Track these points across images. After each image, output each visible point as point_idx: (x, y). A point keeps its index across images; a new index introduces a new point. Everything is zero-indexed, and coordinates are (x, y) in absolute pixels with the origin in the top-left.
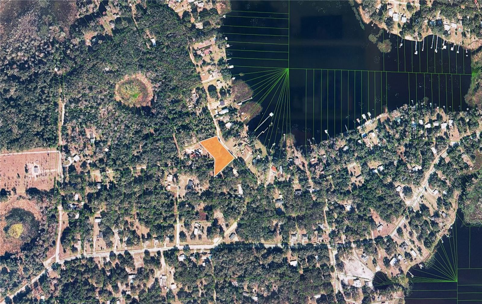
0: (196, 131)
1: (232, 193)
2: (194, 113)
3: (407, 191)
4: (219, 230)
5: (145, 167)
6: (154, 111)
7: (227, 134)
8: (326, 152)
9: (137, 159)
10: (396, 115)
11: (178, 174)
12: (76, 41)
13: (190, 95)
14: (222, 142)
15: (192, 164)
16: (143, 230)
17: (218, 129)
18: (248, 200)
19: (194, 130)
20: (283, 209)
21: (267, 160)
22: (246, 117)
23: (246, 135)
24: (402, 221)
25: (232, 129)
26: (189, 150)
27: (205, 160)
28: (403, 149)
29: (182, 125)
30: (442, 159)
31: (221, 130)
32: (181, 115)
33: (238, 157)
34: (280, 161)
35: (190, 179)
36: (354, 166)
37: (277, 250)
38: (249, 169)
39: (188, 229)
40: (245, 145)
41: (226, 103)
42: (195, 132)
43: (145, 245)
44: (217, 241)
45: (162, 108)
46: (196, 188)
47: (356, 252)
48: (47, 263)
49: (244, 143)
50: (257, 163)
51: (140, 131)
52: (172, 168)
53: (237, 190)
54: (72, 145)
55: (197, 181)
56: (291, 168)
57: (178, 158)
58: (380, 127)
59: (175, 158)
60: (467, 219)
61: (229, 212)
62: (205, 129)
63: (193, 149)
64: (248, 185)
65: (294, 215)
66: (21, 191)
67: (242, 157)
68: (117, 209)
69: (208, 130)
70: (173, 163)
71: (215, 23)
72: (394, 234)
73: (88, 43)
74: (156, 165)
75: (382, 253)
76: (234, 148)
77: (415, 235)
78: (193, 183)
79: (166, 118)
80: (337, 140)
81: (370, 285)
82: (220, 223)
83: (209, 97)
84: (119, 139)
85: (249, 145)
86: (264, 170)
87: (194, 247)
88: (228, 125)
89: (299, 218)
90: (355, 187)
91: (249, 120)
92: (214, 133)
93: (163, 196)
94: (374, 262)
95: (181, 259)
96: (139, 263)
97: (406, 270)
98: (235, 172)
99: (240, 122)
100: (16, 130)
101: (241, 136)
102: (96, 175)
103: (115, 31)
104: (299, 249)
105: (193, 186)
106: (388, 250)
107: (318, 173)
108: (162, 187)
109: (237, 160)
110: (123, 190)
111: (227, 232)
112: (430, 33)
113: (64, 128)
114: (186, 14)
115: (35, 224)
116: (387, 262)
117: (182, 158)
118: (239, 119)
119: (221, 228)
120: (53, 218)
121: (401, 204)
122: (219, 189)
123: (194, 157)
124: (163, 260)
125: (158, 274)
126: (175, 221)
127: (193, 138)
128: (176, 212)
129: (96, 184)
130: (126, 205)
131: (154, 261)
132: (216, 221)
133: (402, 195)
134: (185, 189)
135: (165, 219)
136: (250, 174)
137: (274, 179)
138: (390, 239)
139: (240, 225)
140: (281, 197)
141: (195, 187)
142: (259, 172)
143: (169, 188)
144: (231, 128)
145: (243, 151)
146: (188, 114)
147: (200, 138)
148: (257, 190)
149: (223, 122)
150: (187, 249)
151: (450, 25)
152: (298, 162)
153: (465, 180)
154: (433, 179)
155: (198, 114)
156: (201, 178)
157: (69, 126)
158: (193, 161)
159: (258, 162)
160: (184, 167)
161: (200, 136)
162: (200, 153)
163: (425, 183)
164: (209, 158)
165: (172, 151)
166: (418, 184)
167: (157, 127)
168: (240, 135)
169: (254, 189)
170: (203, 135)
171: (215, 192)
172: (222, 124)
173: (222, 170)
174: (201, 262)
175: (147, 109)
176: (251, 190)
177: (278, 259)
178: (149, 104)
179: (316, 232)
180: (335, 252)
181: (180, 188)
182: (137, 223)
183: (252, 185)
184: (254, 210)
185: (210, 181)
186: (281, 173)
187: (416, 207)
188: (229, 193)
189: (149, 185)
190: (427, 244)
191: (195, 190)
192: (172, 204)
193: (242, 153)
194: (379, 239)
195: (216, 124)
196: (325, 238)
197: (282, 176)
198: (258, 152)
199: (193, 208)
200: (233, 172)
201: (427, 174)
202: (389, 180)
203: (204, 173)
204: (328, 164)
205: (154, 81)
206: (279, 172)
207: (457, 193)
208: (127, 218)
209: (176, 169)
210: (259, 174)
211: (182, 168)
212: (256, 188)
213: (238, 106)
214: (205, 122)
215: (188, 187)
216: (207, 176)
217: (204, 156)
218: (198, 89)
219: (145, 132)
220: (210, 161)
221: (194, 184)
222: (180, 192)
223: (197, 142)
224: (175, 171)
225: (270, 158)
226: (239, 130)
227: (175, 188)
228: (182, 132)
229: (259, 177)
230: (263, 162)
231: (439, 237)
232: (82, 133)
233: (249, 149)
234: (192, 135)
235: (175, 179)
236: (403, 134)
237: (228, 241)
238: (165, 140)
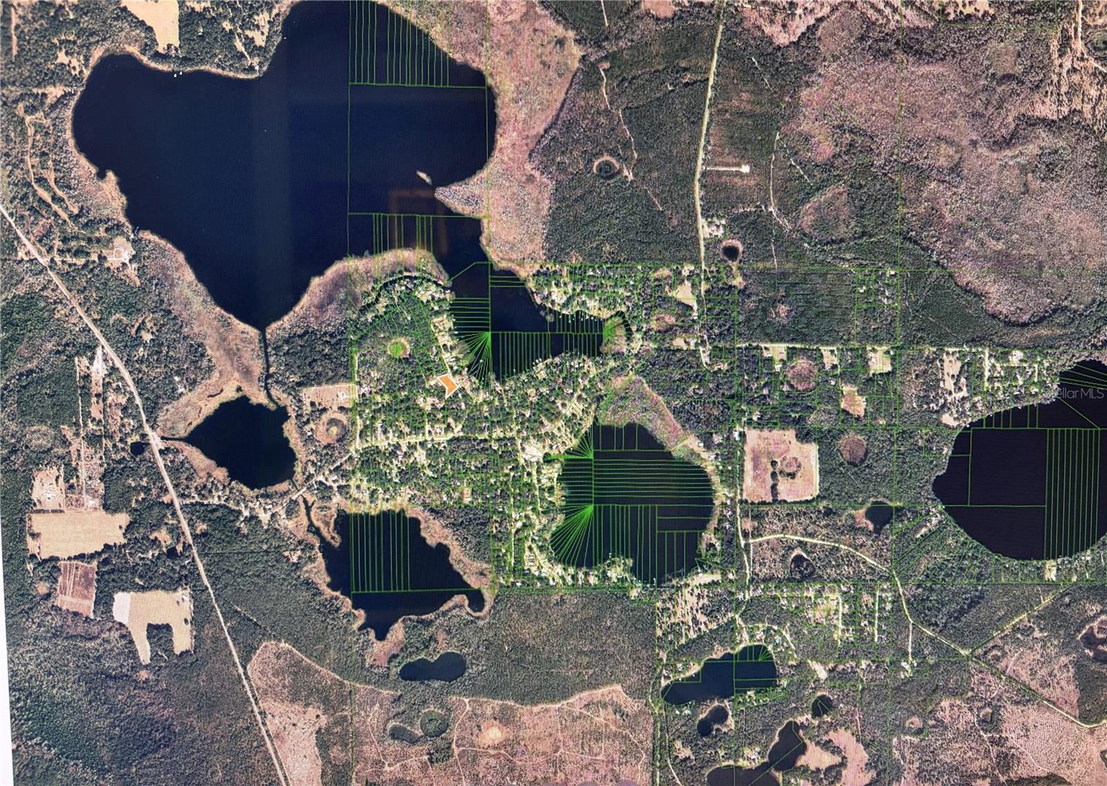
0: (436, 371)
1: (458, 408)
2: (434, 361)
3: (564, 405)
4: (451, 429)
5: (406, 393)
6: (411, 360)
8: (515, 383)
10: (557, 360)
11: (426, 397)
12: (362, 319)
13: (432, 350)
14: (451, 378)
15: (434, 391)
17: (449, 370)
18: (468, 412)
19: (434, 371)
20: (489, 417)
21: (479, 388)
23: (466, 374)
24: (560, 423)
25: (457, 370)
26: (432, 383)
27: (442, 389)
28: (561, 380)
29: (427, 368)
30: (585, 386)
31: (451, 371)
32: (427, 362)
34: (487, 389)
35: (433, 400)
36: (531, 391)
37: (485, 440)
38: (468, 394)
39: (433, 429)
41: (454, 354)
43: (408, 439)
44: (450, 436)
45: (415, 358)
46: (437, 406)
47: (532, 440)
48: (352, 449)
49: (465, 378)
51: (403, 372)
52: (422, 394)
53: (461, 406)
54: (363, 382)
55: (437, 401)
56: (493, 392)
57: (426, 388)
58: (547, 366)
59: (424, 388)
60: (600, 421)
62: (441, 370)
63: (434, 382)
64: (468, 403)
65: (495, 420)
66: (335, 408)
67: (464, 387)
68: (391, 418)
69: (443, 371)
70: (423, 391)
71: (446, 307)
72: (556, 431)
73: (370, 320)
74: (413, 392)
75: (548, 442)
76: (459, 381)
77: (568, 430)
78: (435, 402)
79: (418, 364)
80: (521, 376)
81: (542, 461)
82: (451, 425)
83: (443, 351)
84: (391, 377)
85: (468, 380)
86: (477, 394)
87: (437, 439)
88: (455, 368)
89: (498, 422)
90: (531, 402)
92: (446, 373)
93: (418, 410)
94: (544, 447)
95: (429, 446)
96: (404, 449)
97: (562, 451)
98: (460, 395)
99: (463, 366)
100: (330, 374)
102: (379, 398)
103: (385, 313)
104: (499, 440)
105: (435, 404)
106: (552, 439)
107: (510, 395)
108: (417, 405)
109: (461, 388)
110: (395, 407)
112: (578, 309)
113: (358, 372)
114: (428, 301)
115: (344, 427)
116: (551, 447)
117: (428, 388)
118: (461, 364)
120: (354, 423)
121: (559, 413)
122: (451, 405)
123: (435, 387)
124: (418, 447)
125: (416, 454)
126: (425, 424)
127: (434, 376)
128: (426, 419)
129: (378, 403)
130: (396, 415)
131: (412, 447)
133: (560, 408)
134: (431, 406)
135: (419, 423)
136: (469, 397)
137: (483, 399)
138: (553, 434)
139: (463, 426)
140: (488, 410)
142: (474, 395)
143: (421, 406)
146: (431, 361)
149: (452, 366)
150: (433, 440)
151: (591, 304)
152: (497, 389)
153: (600, 398)
154: (580, 397)
155: (437, 361)
156: (439, 399)
157: (361, 370)
159: (473, 390)
162: (438, 384)
163: (575, 399)
165: (422, 384)
166: (570, 401)
167: (413, 370)
168: (462, 374)
170: (440, 374)
171: (448, 407)
173: (452, 394)
174: (441, 448)
176: (470, 406)
177: (487, 446)
178: (408, 356)
179: (509, 430)
180: (520, 441)
181: (427, 405)
183: (470, 403)
184: (472, 418)
185: (444, 401)
187: (569, 415)
188: (456, 408)
189: (410, 403)
190: (575, 436)
192: (423, 414)
193: (464, 384)
194: (547, 434)
195: (448, 367)
196: (514, 433)
197: (488, 397)
198: (473, 384)
199: (436, 417)
200: (458, 395)
201: (576, 395)
202: (553, 399)
203: (441, 396)
204: (516, 390)
205: (410, 342)
206: (486, 395)
207: (594, 407)
208: (397, 423)
211: (429, 393)
212: (473, 405)
213: (461, 356)
214: (441, 366)
215: (433, 405)
216: (443, 398)
217: (441, 386)
218: (436, 346)
219: (406, 373)
220: (444, 389)
223: (437, 378)
224: (424, 395)
225: (481, 387)
226: (462, 371)
227: (425, 405)
228: (428, 372)
229: (474, 398)
230: (476, 389)
231: (583, 431)
232: (369, 374)
233: (468, 382)
234: (433, 374)
235: (424, 400)
236: (561, 371)
237: (456, 435)
238: (418, 377)
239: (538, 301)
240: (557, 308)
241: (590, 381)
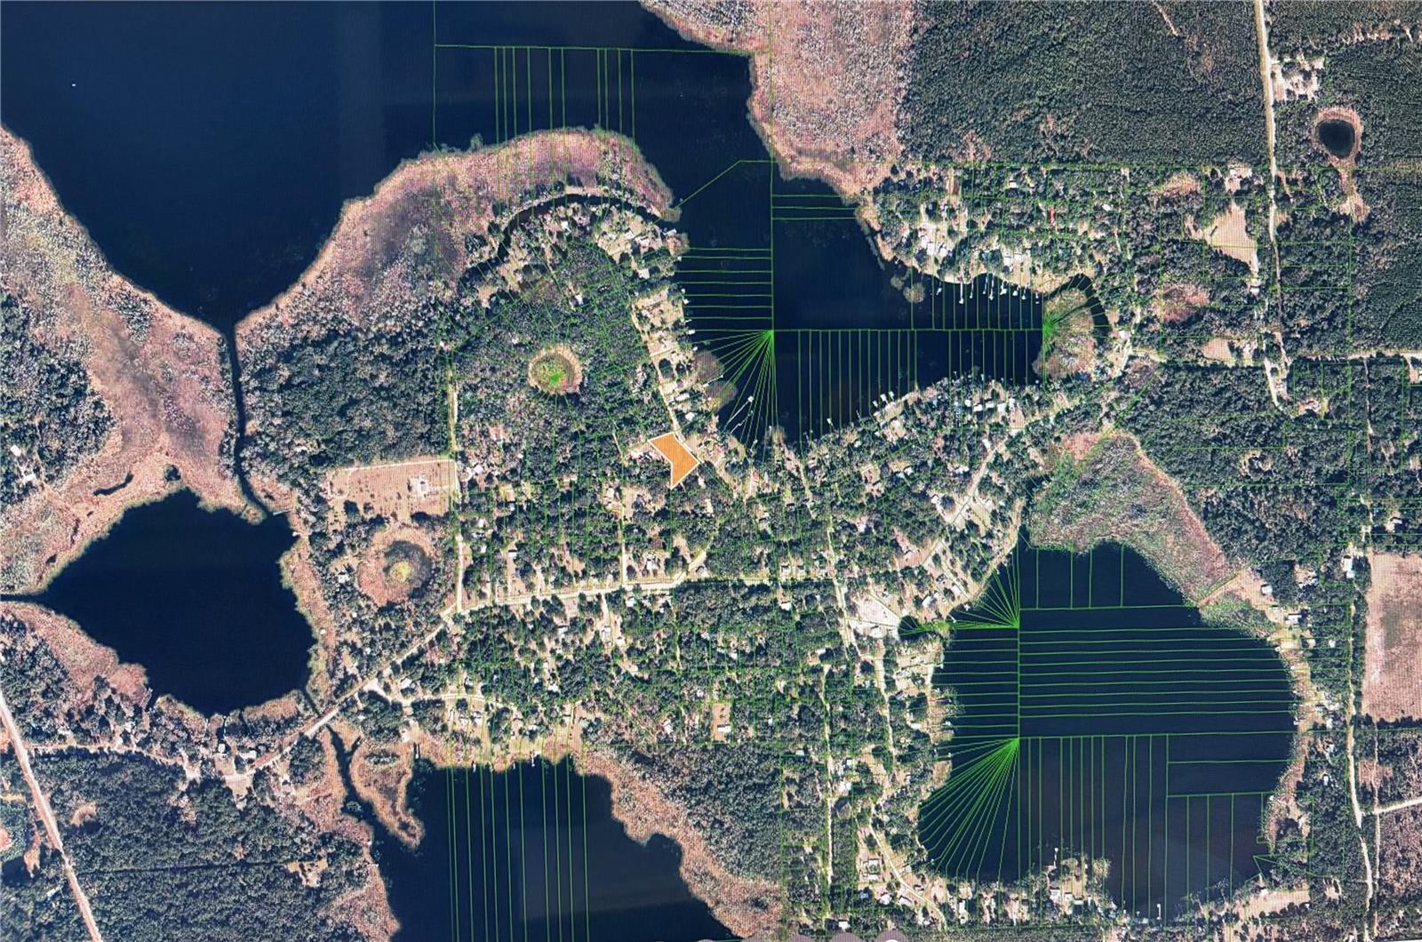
0: (644, 425)
1: (698, 511)
2: (640, 401)
3: (948, 502)
4: (680, 563)
5: (574, 478)
6: (583, 399)
7: (688, 429)
8: (830, 450)
9: (564, 467)
10: (931, 394)
11: (621, 487)
12: (468, 302)
13: (634, 374)
14: (681, 440)
15: (640, 473)
16: (576, 565)
17: (676, 422)
18: (720, 521)
19: (641, 424)
20: (770, 531)
21: (746, 464)
22: (714, 403)
23: (716, 430)
24: (939, 545)
25: (695, 422)
26: (636, 453)
27: (659, 467)
28: (941, 443)
29: (624, 418)
30: (998, 456)
31: (679, 423)
32: (623, 404)
33: (705, 461)
34: (765, 465)
35: (638, 493)
36: (869, 470)
37: (762, 589)
38: (721, 478)
39: (639, 562)
40: (715, 443)
41: (686, 384)
42: (643, 427)
43: (580, 586)
44: (679, 578)
45: (595, 394)
46: (648, 506)
47: (874, 589)
48: (446, 614)
49: (713, 441)
51: (566, 428)
52: (613, 479)
53: (705, 507)
54: (471, 451)
55: (648, 497)
56: (780, 474)
57: (621, 465)
58: (908, 411)
59: (617, 464)
60: (1034, 540)
61: (695, 537)
62: (657, 422)
63: (641, 451)
64: (720, 500)
65: (785, 540)
66: (404, 516)
67: (711, 461)
68: (538, 537)
69: (661, 423)
70: (614, 471)
71: (666, 270)
72: (928, 565)
73: (485, 304)
74: (590, 476)
75: (911, 589)
76: (699, 448)
77: (959, 564)
78: (643, 499)
79: (602, 409)
80: (845, 433)
81: (895, 634)
82: (681, 553)
83: (660, 377)
84: (537, 440)
85: (720, 444)
86: (743, 478)
87: (647, 588)
88: (690, 417)
89: (794, 544)
90: (871, 498)
91: (719, 407)
92: (669, 428)
93: (602, 518)
94: (901, 602)
95: (630, 603)
96: (572, 611)
97: (945, 614)
98: (701, 482)
99: (707, 411)
100: (391, 433)
101: (709, 431)
102: (508, 491)
103: (524, 285)
104: (794, 586)
105: (644, 503)
106: (919, 585)
107: (819, 480)
108: (599, 506)
109: (704, 465)
110: (547, 512)
111: (693, 565)
112: (983, 271)
113: (458, 428)
114: (624, 257)
115: (426, 561)
116: (918, 602)
117: (626, 465)
118: (705, 408)
119: (684, 561)
120: (451, 552)
121: (937, 521)
122: (680, 506)
123: (643, 463)
124: (604, 606)
125: (598, 625)
126: (620, 551)
127: (641, 436)
128: (622, 540)
129: (507, 504)
130: (551, 532)
131: (594, 607)
132: (676, 551)
133: (939, 508)
134: (632, 507)
135: (605, 550)
136: (722, 484)
137: (756, 490)
138: (922, 571)
139: (710, 556)
140: (767, 515)
142: (735, 481)
143: (610, 507)
144: (693, 420)
145: (711, 453)
146: (631, 402)
147: (650, 434)
148: (733, 505)
149: (681, 411)
150: (637, 589)
151: (1013, 258)
152: (790, 466)
153: (1032, 485)
154: (985, 484)
155: (646, 401)
156: (653, 492)
157: (465, 424)
158: (641, 468)
159: (732, 468)
160: (630, 476)
161: (651, 432)
162: (651, 456)
163: (973, 490)
164: (663, 463)
165: (612, 455)
166: (962, 491)
167: (590, 422)
168: (706, 430)
169: (728, 505)
170: (654, 430)
171: (673, 510)
172: (681, 415)
173: (683, 479)
174: (657, 608)
175: (574, 397)
176: (724, 507)
177: (765, 601)
178: (578, 389)
179: (817, 563)
180: (845, 590)
181: (625, 505)
182: (567, 556)
183: (725, 500)
184: (729, 535)
185: (666, 495)
186: (766, 482)
187: (960, 525)
188: (693, 512)
189: (586, 502)
190: (976, 576)
191: (647, 508)
192: (615, 528)
193: (710, 455)
194: (907, 571)
195: (672, 416)
196: (831, 570)
197: (768, 486)
198: (733, 454)
199: (644, 533)
200: (698, 482)
201: (977, 478)
202: (921, 487)
203: (658, 484)
204: (832, 467)
205: (582, 356)
206: (763, 481)
207: (1019, 503)
208: (553, 550)
209: (618, 480)
210: (735, 484)
211: (627, 478)
212: (732, 503)
213: (702, 388)
214: (656, 413)
215: (636, 505)
216: (661, 489)
217: (657, 460)
218: (645, 365)
219: (573, 430)
220: (664, 467)
221: (644, 501)
222: (625, 512)
223: (646, 440)
224: (617, 483)
225: (750, 461)
226: (706, 423)
227: (618, 506)
228: (625, 427)
229: (735, 487)
230: (740, 467)
231: (994, 565)
232: (484, 434)
233: (720, 449)
234: (639, 432)
235: (617, 494)
236: (942, 421)
237: (694, 578)
238: (602, 440)
239: (888, 254)
240: (932, 270)
241: (1009, 445)
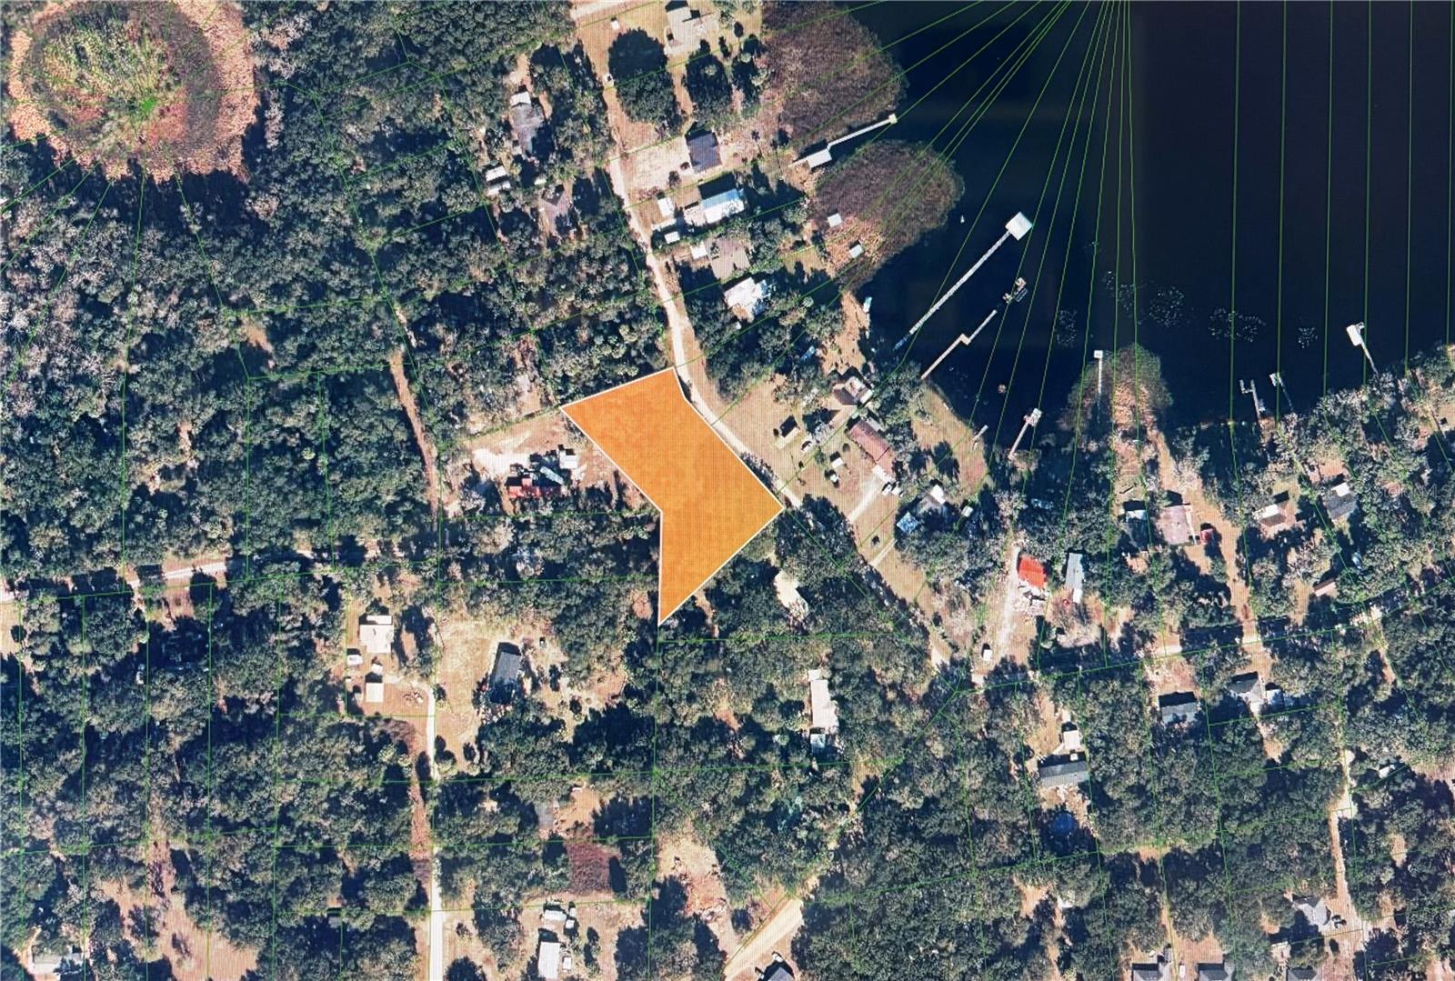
0: (539, 333)
1: (771, 723)
2: (521, 221)
4: (689, 948)
5: (215, 566)
6: (264, 206)
7: (735, 356)
8: (1353, 461)
9: (166, 514)
11: (427, 612)
13: (496, 98)
14: (702, 406)
15: (513, 548)
16: (215, 960)
18: (865, 767)
19: (523, 329)
20: (1085, 819)
21: (989, 518)
22: (854, 242)
23: (858, 361)
25: (765, 321)
26: (498, 458)
27: (601, 523)
29: (445, 298)
31: (697, 329)
33: (808, 500)
34: (1071, 524)
35: (506, 639)
38: (877, 577)
40: (851, 423)
42: (531, 340)
45: (315, 183)
49: (845, 412)
50: (927, 536)
51: (178, 337)
52: (391, 572)
53: (800, 705)
57: (427, 509)
59: (408, 506)
61: (754, 840)
62: (594, 321)
63: (519, 449)
64: (871, 674)
67: (835, 499)
68: (45, 831)
69: (613, 328)
70: (396, 539)
76: (783, 441)
78: (526, 665)
79: (345, 250)
83: (616, 115)
85: (876, 426)
86: (972, 577)
88: (745, 299)
91: (877, 259)
92: (651, 348)
93: (341, 746)
98: (787, 589)
99: (820, 275)
101: (827, 368)
105: (528, 684)
107: (1301, 590)
108: (329, 693)
109: (801, 516)
110: (85, 715)
111: (744, 960)
117: (453, 509)
118: (810, 260)
119: (706, 941)
122: (691, 698)
123: (528, 503)
126: (420, 900)
127: (523, 380)
130: (102, 806)
132: (672, 894)
134: (476, 702)
135: (353, 889)
136: (881, 605)
137: (1033, 633)
139: (817, 918)
140: (1073, 742)
141: (535, 686)
142: (936, 588)
144: (758, 316)
145: (837, 464)
146: (482, 224)
147: (565, 378)
148: (926, 701)
149: (706, 274)
152: (1177, 527)
155: (547, 225)
156: (571, 632)
158: (521, 527)
160: (468, 562)
162: (566, 474)
164: (621, 504)
165: (389, 463)
167: (289, 308)
168: (816, 362)
169: (904, 699)
170: (584, 359)
171: (662, 719)
172: (702, 291)
173: (708, 581)
175: (218, 195)
176: (887, 706)
178: (234, 162)
181: (440, 693)
182: (175, 915)
183: (893, 675)
184: (907, 827)
185: (628, 652)
186: (1077, 598)
188: (750, 726)
191: (541, 706)
193: (828, 474)
195: (666, 293)
197: (1083, 615)
198: (931, 469)
199: (529, 818)
200: (773, 593)
203: (593, 600)
206: (1063, 593)
208: (109, 889)
209: (414, 578)
210: (939, 603)
211: (455, 569)
212: (922, 689)
213: (803, 171)
214: (591, 278)
215: (495, 692)
216: (611, 622)
217: (592, 492)
219: (213, 342)
220: (627, 523)
221: (530, 674)
222: (445, 722)
223: (546, 402)
224: (408, 590)
226: (814, 328)
227: (410, 696)
228: (451, 338)
229: (937, 620)
230: (962, 532)
233: (875, 447)
234: (512, 361)
235: (409, 641)
238: (343, 392)
